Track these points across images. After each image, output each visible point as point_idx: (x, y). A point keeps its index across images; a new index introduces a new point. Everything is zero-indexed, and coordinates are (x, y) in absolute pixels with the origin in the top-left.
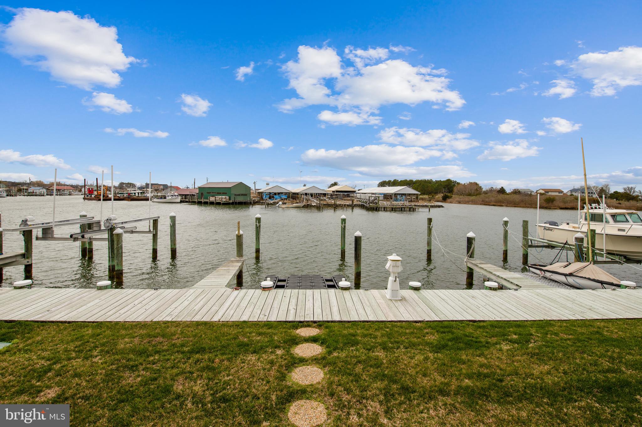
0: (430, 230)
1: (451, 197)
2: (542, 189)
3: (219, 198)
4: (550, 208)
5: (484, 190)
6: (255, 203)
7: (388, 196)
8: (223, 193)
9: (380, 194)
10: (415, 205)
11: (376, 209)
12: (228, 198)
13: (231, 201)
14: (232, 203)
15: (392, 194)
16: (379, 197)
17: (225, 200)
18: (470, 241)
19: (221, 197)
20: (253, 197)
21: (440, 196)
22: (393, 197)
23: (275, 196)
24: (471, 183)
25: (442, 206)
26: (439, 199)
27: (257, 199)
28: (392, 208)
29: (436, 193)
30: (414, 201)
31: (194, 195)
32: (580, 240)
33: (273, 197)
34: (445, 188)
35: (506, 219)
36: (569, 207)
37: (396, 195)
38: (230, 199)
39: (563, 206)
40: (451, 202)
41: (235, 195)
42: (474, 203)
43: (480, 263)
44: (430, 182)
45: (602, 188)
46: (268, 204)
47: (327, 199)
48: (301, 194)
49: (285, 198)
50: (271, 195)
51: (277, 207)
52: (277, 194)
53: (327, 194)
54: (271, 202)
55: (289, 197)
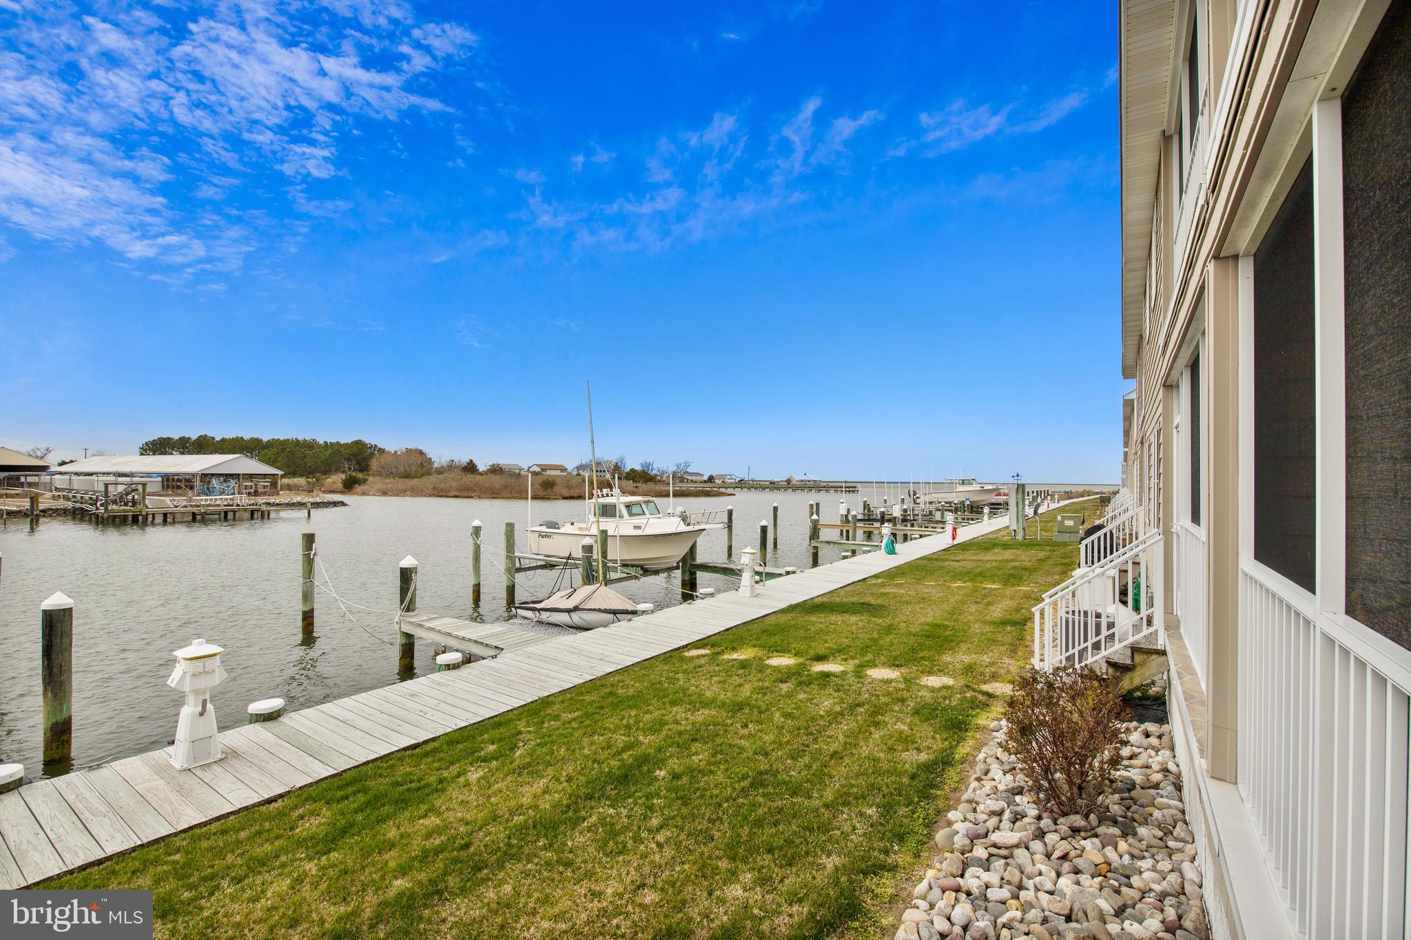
0: (309, 562)
1: (367, 480)
2: (538, 465)
4: (548, 499)
5: (436, 465)
7: (178, 480)
9: (149, 475)
10: (268, 504)
11: (138, 520)
15: (193, 475)
16: (144, 485)
18: (406, 576)
21: (337, 479)
22: (197, 483)
24: (409, 451)
25: (343, 504)
26: (335, 486)
28: (194, 515)
29: (327, 472)
30: (265, 494)
32: (588, 549)
34: (349, 460)
35: (476, 523)
36: (576, 495)
37: (206, 477)
39: (567, 495)
40: (364, 494)
42: (417, 492)
43: (427, 620)
44: (310, 445)
45: (617, 463)
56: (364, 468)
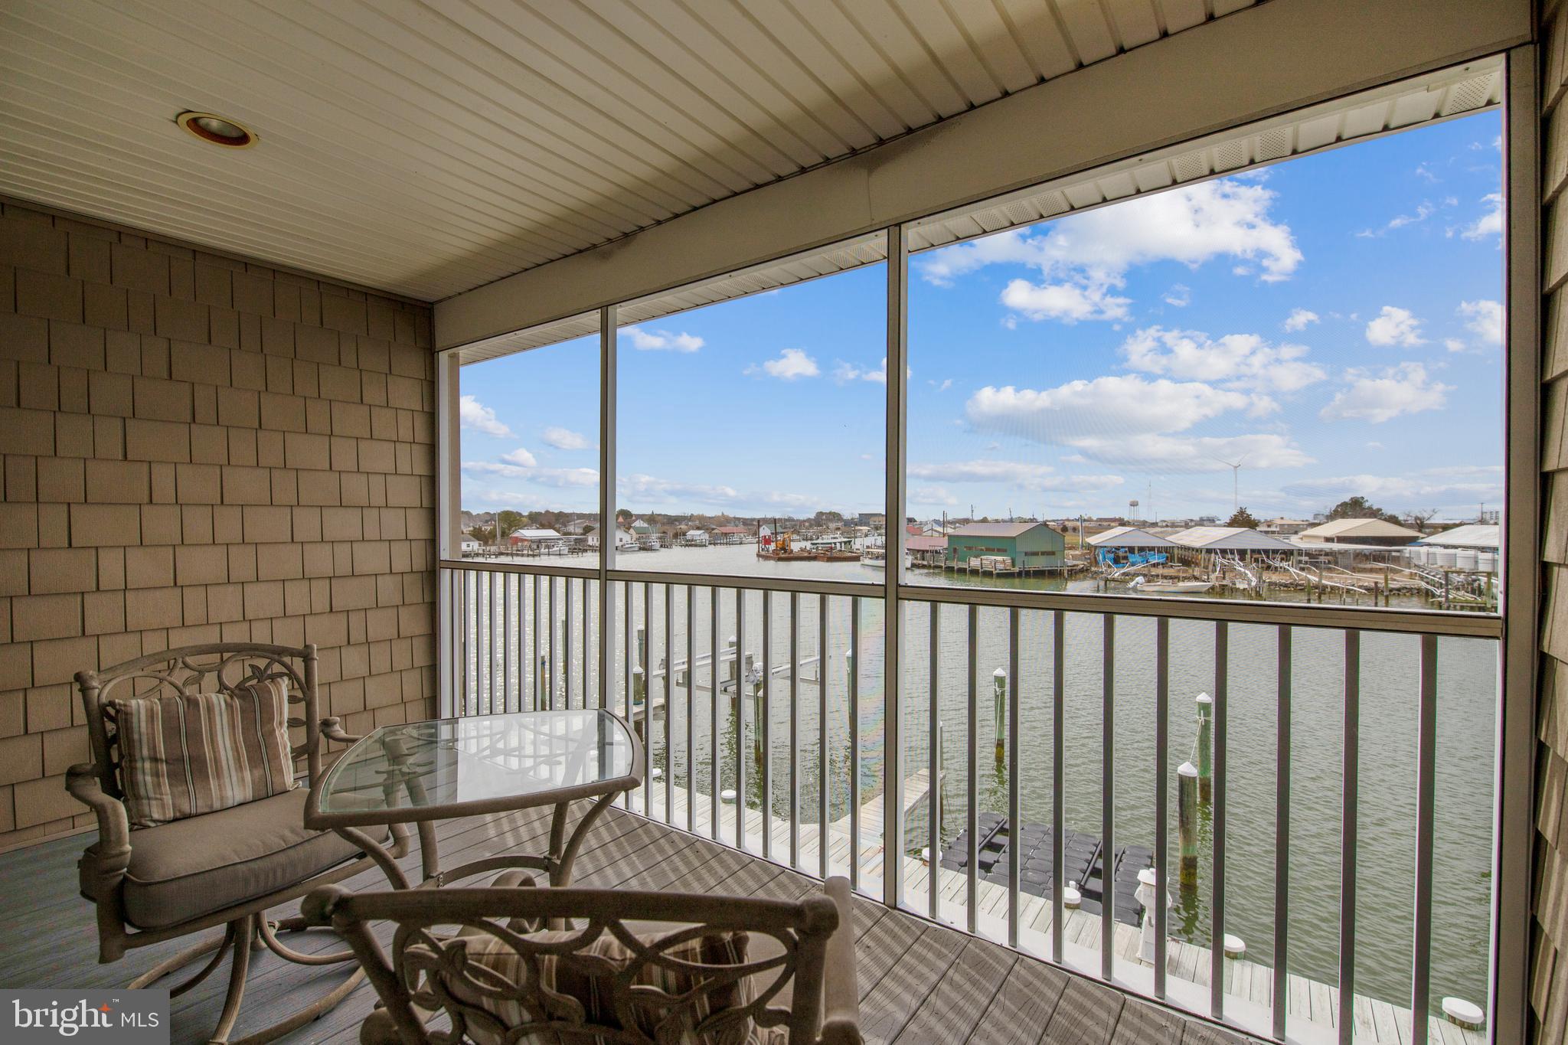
3: (989, 561)
6: (1075, 573)
8: (999, 550)
12: (1008, 560)
13: (1016, 570)
14: (1020, 574)
17: (1001, 566)
19: (993, 558)
20: (1072, 558)
23: (1132, 558)
27: (1081, 564)
31: (939, 553)
33: (1126, 558)
38: (1013, 565)
41: (1026, 554)
46: (1106, 580)
47: (1291, 570)
48: (1209, 551)
49: (1160, 561)
50: (1121, 553)
51: (1129, 589)
52: (1136, 552)
53: (1295, 553)
54: (1117, 573)
55: (1170, 559)
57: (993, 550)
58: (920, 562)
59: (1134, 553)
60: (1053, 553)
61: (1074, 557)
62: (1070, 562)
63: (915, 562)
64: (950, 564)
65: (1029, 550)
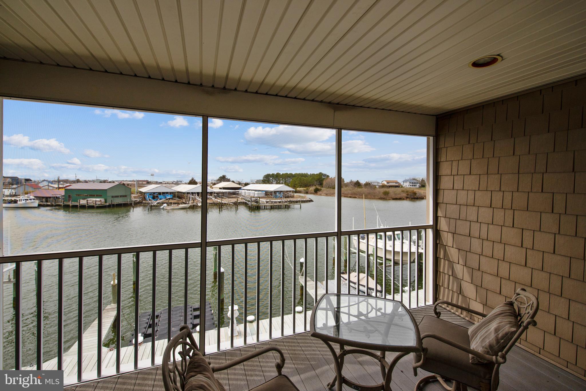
1: (321, 190)
2: (386, 181)
3: (92, 201)
4: (386, 199)
6: (137, 204)
7: (269, 193)
8: (97, 196)
10: (291, 201)
11: (258, 208)
12: (103, 200)
13: (107, 204)
14: (109, 206)
15: (272, 191)
17: (99, 203)
19: (94, 199)
20: (134, 198)
21: (312, 189)
23: (160, 197)
26: (312, 192)
27: (138, 200)
29: (310, 186)
31: (59, 198)
33: (157, 197)
34: (317, 181)
36: (398, 198)
37: (275, 192)
38: (106, 202)
39: (394, 198)
41: (112, 197)
45: (423, 179)
46: (151, 206)
47: (213, 198)
48: (188, 193)
49: (171, 197)
50: (155, 195)
51: (161, 209)
52: (162, 194)
53: (213, 193)
54: (155, 203)
55: (174, 196)
56: (321, 184)
57: (94, 196)
58: (45, 203)
59: (161, 195)
60: (126, 196)
61: (135, 197)
62: (134, 200)
63: (41, 203)
64: (66, 203)
65: (114, 195)
